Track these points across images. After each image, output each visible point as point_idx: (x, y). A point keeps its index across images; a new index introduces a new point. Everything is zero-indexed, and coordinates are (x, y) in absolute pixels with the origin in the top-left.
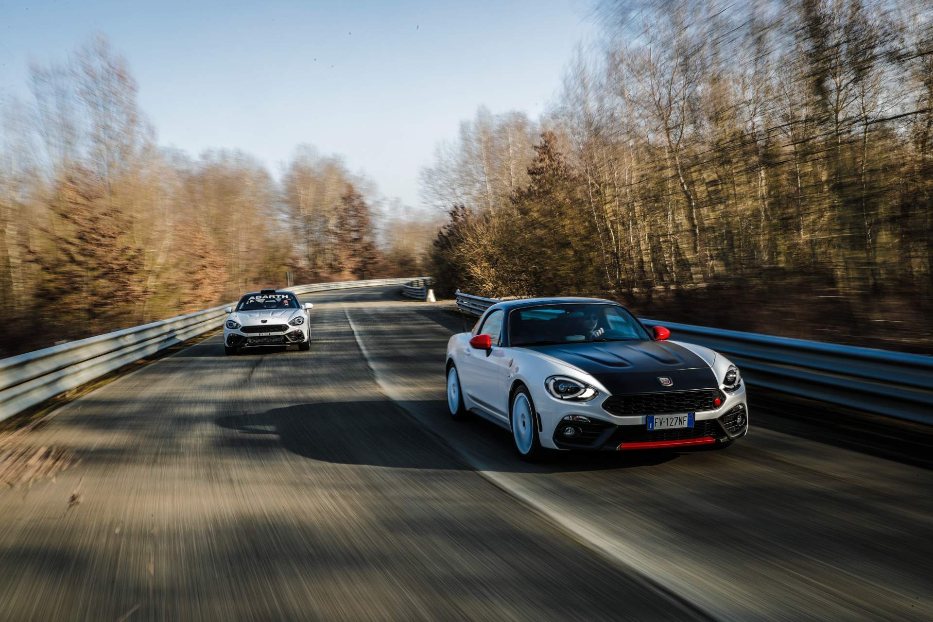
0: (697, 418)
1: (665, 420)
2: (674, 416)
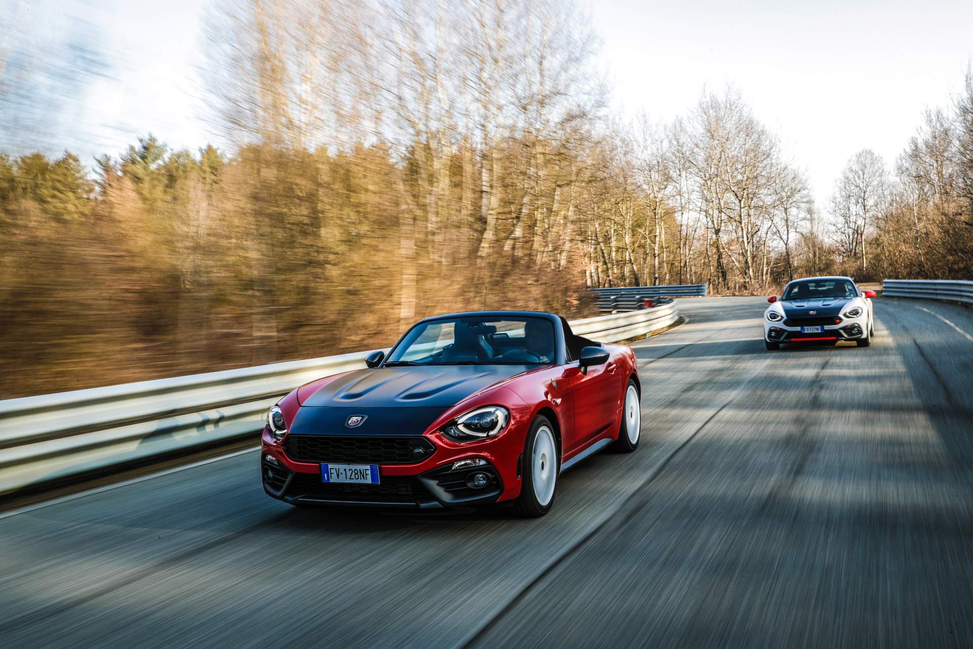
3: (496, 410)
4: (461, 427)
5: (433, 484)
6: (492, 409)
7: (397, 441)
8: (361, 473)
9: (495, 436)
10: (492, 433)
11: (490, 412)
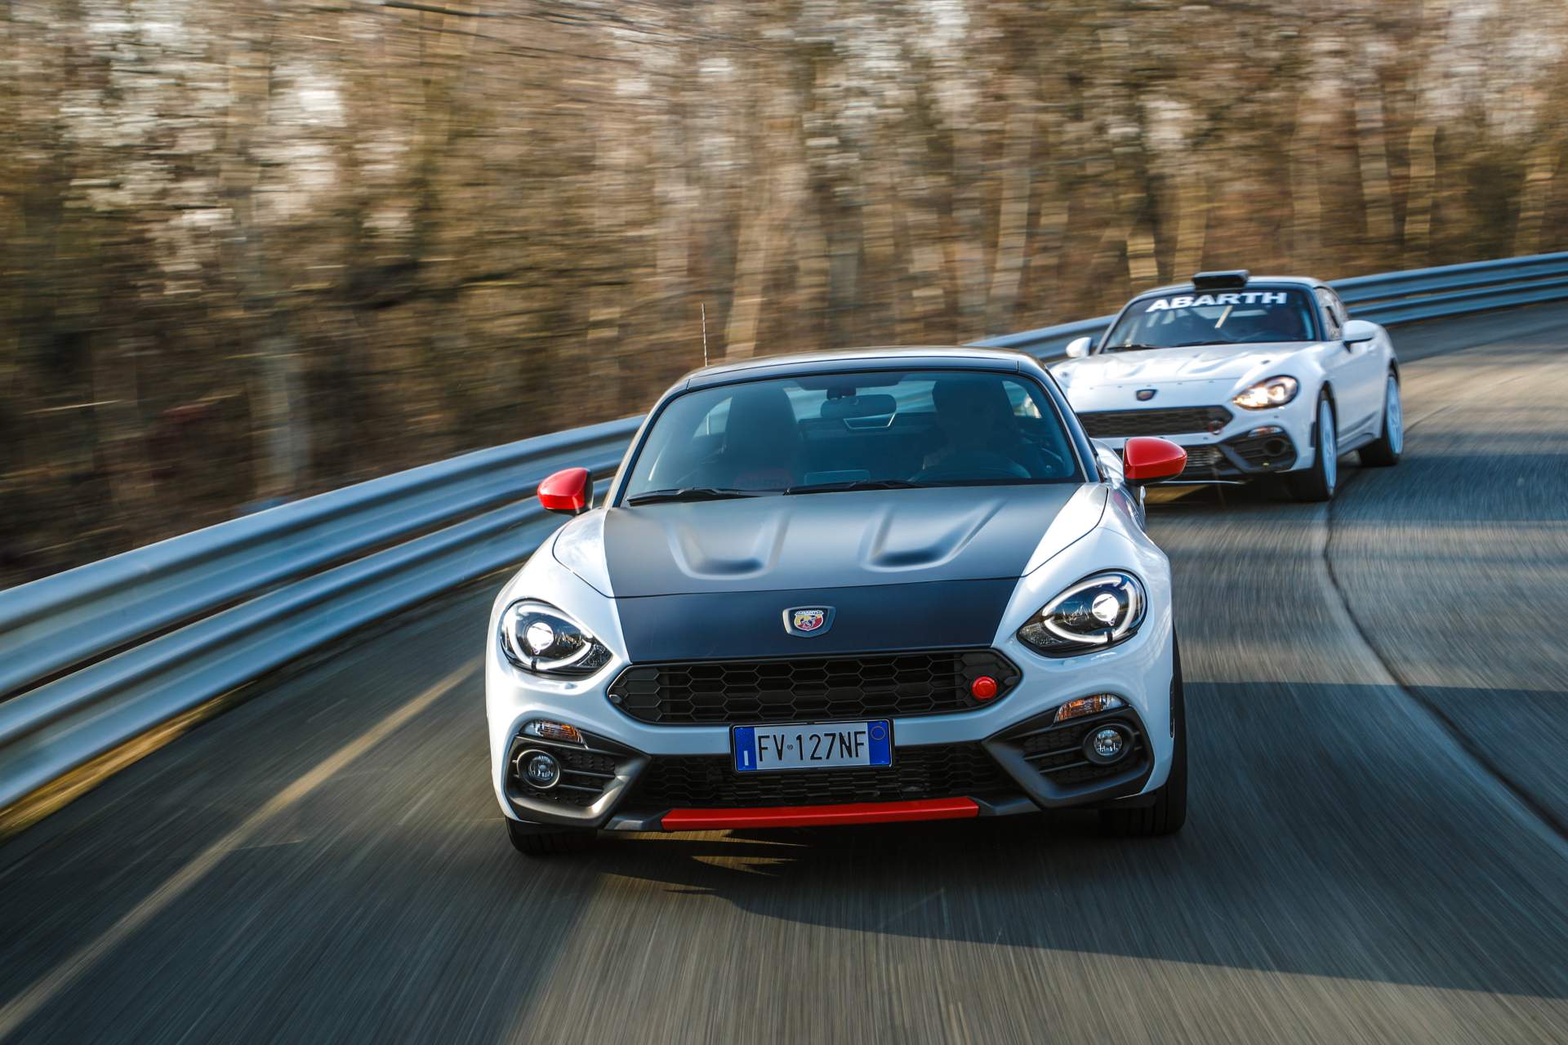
0: (901, 740)
1: (791, 740)
2: (821, 729)
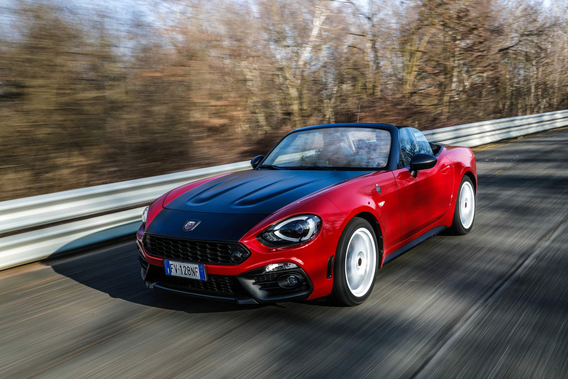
3: (308, 219)
4: (277, 233)
5: (250, 283)
6: (304, 218)
7: (219, 245)
8: (192, 270)
9: (307, 242)
10: (304, 239)
11: (303, 220)
